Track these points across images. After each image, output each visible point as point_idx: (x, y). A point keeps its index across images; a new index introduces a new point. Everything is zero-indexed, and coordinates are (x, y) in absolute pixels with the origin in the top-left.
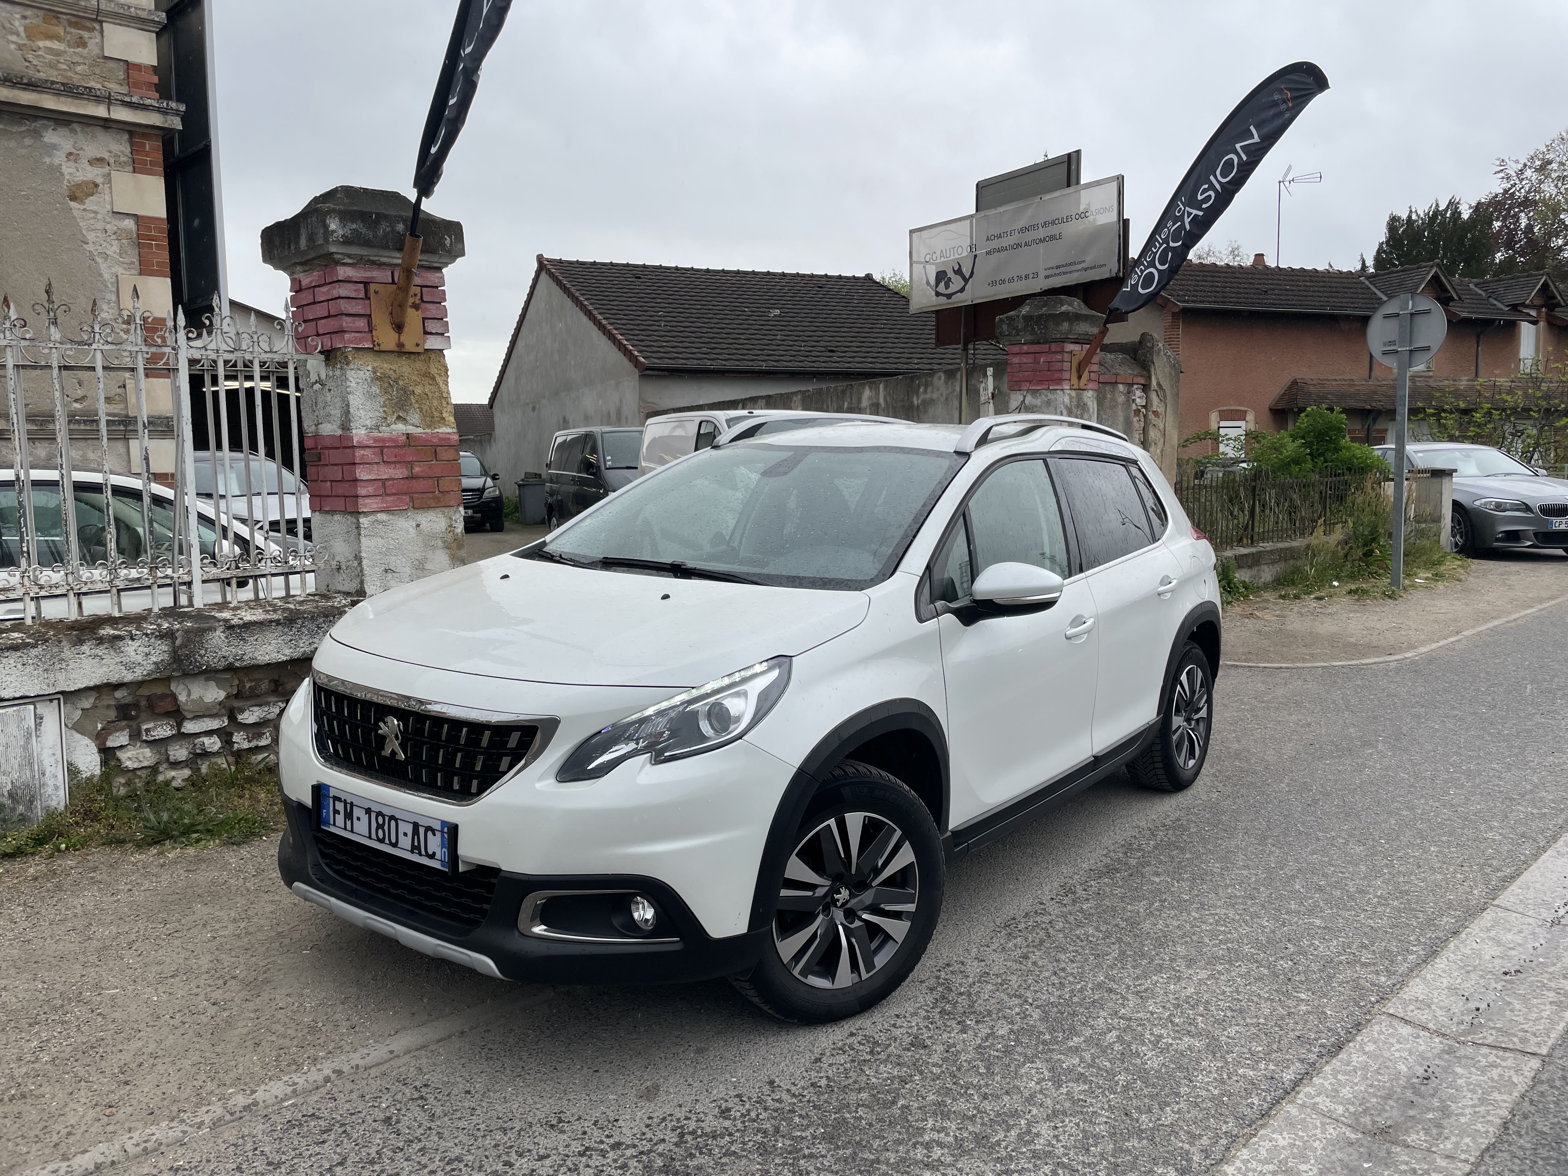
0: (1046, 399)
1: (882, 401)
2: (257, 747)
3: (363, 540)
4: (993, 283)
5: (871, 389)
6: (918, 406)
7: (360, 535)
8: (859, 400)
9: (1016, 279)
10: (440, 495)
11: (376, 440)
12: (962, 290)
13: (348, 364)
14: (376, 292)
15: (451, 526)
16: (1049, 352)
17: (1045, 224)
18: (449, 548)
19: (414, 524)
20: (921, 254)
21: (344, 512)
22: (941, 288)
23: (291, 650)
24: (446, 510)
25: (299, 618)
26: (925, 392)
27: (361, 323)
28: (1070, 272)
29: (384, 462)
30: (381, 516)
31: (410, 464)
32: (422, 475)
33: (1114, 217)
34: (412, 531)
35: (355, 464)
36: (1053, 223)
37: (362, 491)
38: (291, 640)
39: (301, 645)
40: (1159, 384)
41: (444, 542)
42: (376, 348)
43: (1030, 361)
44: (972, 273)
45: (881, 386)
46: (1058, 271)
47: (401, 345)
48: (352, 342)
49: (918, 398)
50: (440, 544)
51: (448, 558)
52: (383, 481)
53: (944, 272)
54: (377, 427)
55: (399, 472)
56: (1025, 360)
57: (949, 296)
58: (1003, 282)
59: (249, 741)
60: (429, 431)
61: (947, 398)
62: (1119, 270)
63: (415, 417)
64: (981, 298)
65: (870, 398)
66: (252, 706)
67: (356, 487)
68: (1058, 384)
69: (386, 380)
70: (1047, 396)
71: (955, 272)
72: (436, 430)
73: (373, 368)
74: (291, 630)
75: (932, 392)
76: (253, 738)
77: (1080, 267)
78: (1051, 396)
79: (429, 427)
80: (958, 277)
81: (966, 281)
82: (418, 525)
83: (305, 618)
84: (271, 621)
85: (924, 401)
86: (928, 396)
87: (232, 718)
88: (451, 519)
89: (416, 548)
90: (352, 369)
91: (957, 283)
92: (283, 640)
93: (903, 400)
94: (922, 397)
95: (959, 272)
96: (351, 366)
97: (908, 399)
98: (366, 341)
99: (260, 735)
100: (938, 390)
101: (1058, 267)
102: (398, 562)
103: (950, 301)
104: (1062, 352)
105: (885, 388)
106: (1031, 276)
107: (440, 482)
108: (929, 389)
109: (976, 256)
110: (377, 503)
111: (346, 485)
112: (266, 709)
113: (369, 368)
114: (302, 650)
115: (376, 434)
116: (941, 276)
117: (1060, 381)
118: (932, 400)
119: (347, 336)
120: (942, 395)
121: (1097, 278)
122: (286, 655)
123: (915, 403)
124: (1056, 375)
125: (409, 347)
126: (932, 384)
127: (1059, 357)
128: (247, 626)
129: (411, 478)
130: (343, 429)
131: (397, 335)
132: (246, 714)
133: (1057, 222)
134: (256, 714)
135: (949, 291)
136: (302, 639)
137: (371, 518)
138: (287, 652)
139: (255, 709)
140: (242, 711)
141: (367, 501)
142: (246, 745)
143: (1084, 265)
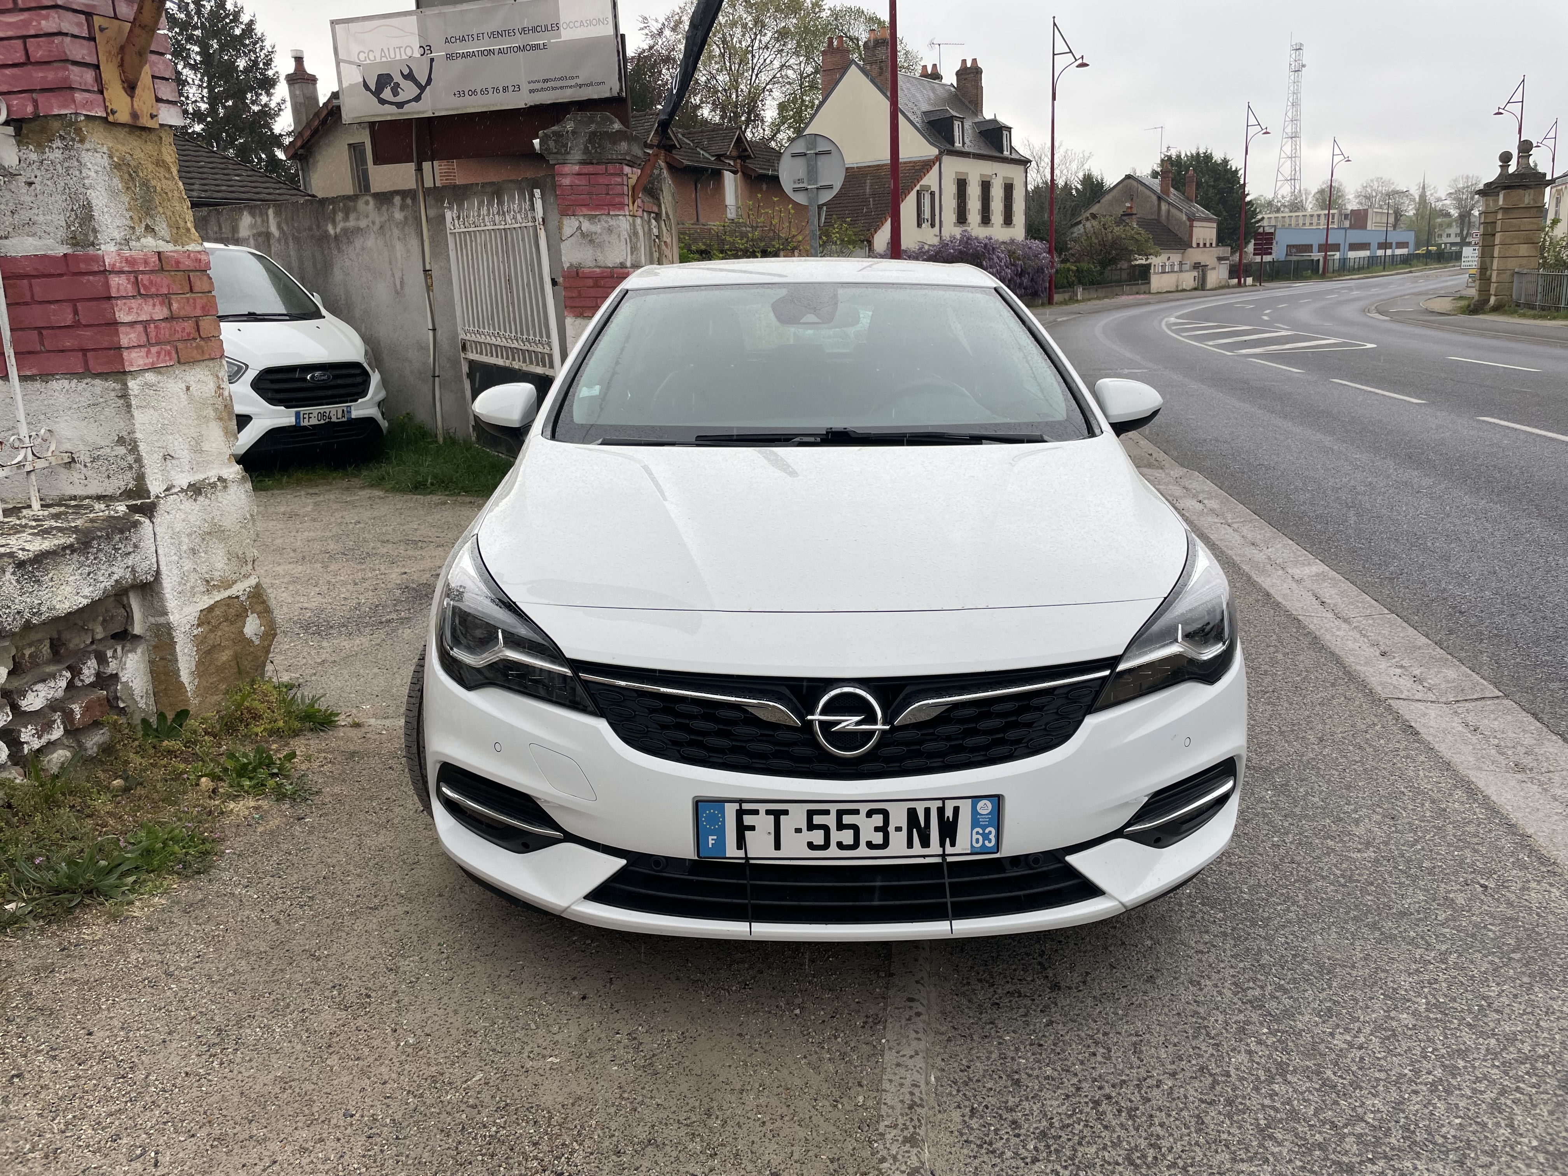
0: (606, 225)
1: (274, 229)
2: (49, 743)
3: (136, 413)
4: (461, 94)
5: (253, 216)
6: (336, 236)
7: (129, 406)
8: (235, 229)
9: (491, 91)
10: (202, 343)
11: (130, 261)
12: (418, 99)
13: (82, 141)
14: (102, 29)
15: (219, 387)
16: (606, 173)
17: (523, 31)
18: (221, 419)
19: (184, 387)
20: (353, 50)
21: (86, 373)
22: (387, 94)
23: (91, 589)
24: (211, 364)
25: (93, 539)
26: (346, 218)
27: (89, 76)
28: (561, 88)
29: (140, 294)
30: (150, 377)
31: (166, 299)
32: (182, 314)
33: (611, 32)
34: (183, 397)
35: (109, 298)
36: (534, 29)
37: (124, 341)
38: (89, 574)
39: (101, 579)
40: (667, 213)
41: (216, 410)
42: (111, 119)
43: (584, 182)
44: (429, 81)
45: (271, 212)
46: (546, 85)
47: (135, 115)
48: (84, 106)
49: (335, 227)
50: (212, 414)
51: (222, 434)
52: (145, 324)
53: (389, 75)
54: (127, 241)
55: (160, 312)
56: (577, 182)
57: (400, 105)
58: (474, 92)
59: (40, 737)
60: (179, 248)
61: (382, 227)
62: (621, 89)
63: (162, 228)
64: (447, 110)
65: (252, 226)
66: (35, 683)
67: (117, 333)
68: (620, 209)
69: (124, 168)
70: (607, 222)
71: (405, 77)
72: (187, 248)
73: (109, 149)
74: (87, 559)
75: (358, 219)
76: (43, 731)
77: (573, 83)
78: (612, 222)
79: (176, 243)
80: (410, 84)
81: (422, 89)
82: (188, 388)
83: (100, 537)
84: (64, 548)
85: (345, 231)
86: (352, 223)
87: (15, 708)
88: (218, 377)
89: (190, 422)
90: (88, 150)
91: (408, 90)
92: (81, 574)
93: (310, 229)
94: (340, 226)
95: (410, 76)
96: (87, 145)
97: (318, 227)
98: (99, 105)
99: (48, 726)
100: (367, 217)
101: (545, 81)
102: (176, 443)
103: (400, 110)
104: (621, 174)
105: (277, 213)
106: (511, 89)
107: (201, 323)
108: (352, 216)
109: (432, 60)
110: (142, 357)
111: (88, 333)
112: (52, 684)
113: (105, 149)
114: (102, 585)
115: (127, 253)
116: (384, 80)
117: (621, 206)
118: (359, 230)
119: (78, 96)
120: (373, 223)
121: (596, 97)
122: (86, 597)
123: (331, 231)
124: (617, 200)
125: (146, 122)
126: (355, 209)
127: (619, 180)
128: (40, 558)
129: (171, 318)
130: (74, 245)
131: (129, 99)
132: (30, 696)
133: (539, 29)
134: (42, 694)
135: (398, 99)
136: (99, 569)
137: (140, 380)
138: (87, 591)
139: (39, 687)
140: (23, 694)
141: (134, 354)
142: (36, 744)
143: (579, 81)
